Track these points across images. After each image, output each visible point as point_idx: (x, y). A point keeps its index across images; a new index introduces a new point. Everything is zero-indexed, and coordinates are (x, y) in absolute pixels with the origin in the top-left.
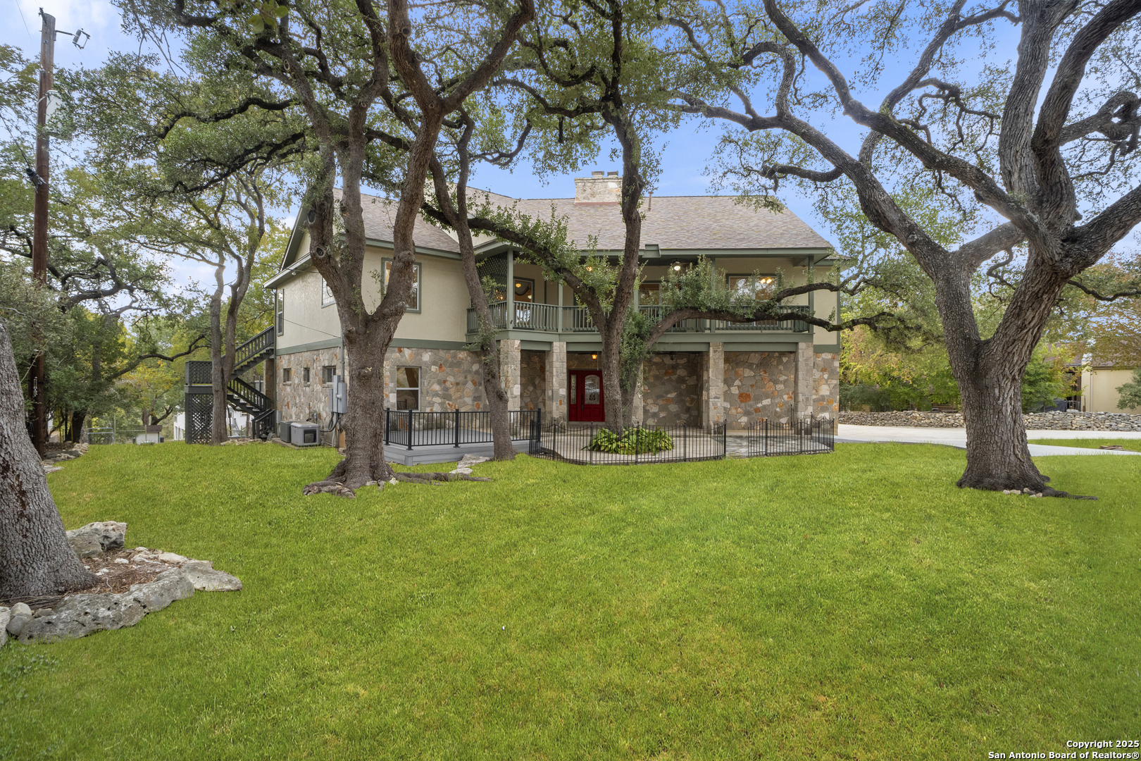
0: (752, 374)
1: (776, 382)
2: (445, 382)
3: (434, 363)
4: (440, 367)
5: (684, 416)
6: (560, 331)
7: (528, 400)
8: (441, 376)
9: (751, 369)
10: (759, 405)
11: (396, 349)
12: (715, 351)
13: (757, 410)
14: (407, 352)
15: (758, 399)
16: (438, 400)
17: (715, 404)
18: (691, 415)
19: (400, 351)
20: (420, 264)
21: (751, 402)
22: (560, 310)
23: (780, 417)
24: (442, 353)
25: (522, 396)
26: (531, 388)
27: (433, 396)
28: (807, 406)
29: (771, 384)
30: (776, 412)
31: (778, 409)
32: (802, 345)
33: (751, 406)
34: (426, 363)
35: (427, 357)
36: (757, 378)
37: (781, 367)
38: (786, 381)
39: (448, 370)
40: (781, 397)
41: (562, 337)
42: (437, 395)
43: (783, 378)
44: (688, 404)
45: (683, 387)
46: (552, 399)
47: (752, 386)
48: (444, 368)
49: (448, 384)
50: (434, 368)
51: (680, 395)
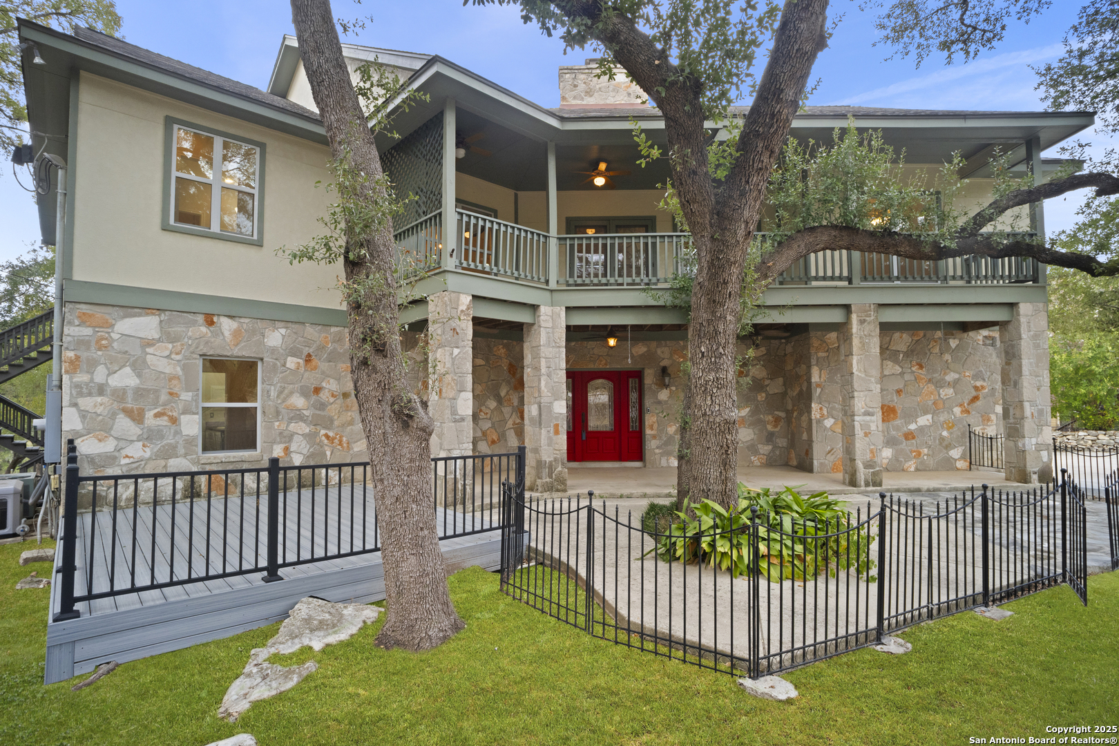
0: (898, 369)
1: (940, 384)
2: (317, 390)
3: (294, 353)
4: (308, 359)
5: (765, 449)
6: (553, 285)
7: (486, 425)
8: (310, 379)
9: (896, 361)
10: (913, 427)
11: (200, 319)
12: (862, 322)
13: (909, 436)
14: (227, 326)
15: (911, 416)
16: (304, 428)
17: (865, 426)
18: (775, 447)
19: (210, 322)
20: (262, 146)
21: (898, 422)
22: (553, 244)
23: (949, 447)
24: (310, 331)
25: (475, 417)
26: (492, 404)
27: (291, 420)
28: (1040, 427)
29: (931, 387)
30: (942, 439)
31: (945, 433)
32: (1024, 308)
33: (897, 429)
34: (273, 350)
35: (275, 338)
36: (907, 377)
37: (947, 357)
38: (956, 382)
39: (323, 366)
40: (950, 410)
41: (557, 296)
42: (298, 416)
43: (951, 377)
44: (769, 427)
45: (761, 397)
46: (539, 422)
47: (899, 392)
48: (315, 361)
49: (324, 396)
50: (291, 362)
51: (754, 412)
